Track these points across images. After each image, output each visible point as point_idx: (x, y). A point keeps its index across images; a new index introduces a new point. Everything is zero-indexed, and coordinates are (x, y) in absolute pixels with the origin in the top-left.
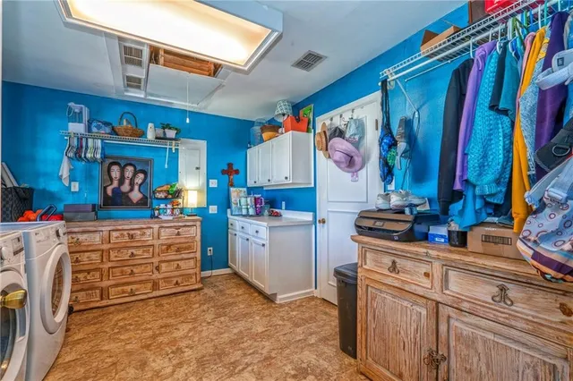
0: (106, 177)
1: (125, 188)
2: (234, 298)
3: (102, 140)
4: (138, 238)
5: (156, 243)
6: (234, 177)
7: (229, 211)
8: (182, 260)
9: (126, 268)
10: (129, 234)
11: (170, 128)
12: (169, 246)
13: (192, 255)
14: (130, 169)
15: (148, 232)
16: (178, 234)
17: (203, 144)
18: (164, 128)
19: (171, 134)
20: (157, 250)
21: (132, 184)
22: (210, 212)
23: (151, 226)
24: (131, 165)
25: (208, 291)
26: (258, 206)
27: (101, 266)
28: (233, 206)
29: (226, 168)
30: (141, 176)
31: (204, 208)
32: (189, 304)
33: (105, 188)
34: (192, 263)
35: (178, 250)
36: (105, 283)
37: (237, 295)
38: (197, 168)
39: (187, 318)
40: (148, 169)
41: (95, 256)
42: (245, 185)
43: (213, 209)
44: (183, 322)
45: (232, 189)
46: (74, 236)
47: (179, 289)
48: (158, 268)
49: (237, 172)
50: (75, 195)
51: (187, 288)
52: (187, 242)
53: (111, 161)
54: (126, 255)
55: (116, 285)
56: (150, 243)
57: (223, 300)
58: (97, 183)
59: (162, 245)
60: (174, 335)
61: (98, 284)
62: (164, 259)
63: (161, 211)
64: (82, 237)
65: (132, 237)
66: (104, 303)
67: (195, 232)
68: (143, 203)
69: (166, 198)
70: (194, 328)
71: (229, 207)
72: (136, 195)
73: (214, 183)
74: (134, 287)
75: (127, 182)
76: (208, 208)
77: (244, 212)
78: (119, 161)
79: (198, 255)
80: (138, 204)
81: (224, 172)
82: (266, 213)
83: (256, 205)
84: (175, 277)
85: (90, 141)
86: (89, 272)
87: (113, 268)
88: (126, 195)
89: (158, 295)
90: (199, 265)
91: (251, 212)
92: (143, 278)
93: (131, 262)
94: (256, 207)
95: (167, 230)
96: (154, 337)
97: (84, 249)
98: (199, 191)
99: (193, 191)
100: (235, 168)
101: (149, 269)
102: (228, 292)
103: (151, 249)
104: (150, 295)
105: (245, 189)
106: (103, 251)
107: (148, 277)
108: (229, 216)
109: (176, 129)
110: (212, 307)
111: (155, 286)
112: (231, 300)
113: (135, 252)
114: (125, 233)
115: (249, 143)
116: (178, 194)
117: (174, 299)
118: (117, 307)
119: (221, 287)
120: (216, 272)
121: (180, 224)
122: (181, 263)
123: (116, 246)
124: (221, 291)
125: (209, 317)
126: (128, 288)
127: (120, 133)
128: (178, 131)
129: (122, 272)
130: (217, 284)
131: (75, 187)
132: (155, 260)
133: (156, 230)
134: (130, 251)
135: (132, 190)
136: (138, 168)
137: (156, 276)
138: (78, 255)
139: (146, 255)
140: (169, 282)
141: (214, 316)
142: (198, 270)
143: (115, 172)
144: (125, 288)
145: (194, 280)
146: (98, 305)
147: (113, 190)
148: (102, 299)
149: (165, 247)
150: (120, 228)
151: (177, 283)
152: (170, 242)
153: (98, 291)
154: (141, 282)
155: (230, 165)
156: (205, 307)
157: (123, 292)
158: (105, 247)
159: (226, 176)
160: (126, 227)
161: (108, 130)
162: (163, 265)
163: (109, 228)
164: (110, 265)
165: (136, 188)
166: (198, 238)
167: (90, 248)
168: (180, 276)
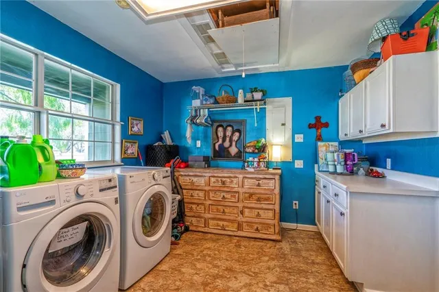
0: (215, 136)
1: (227, 144)
2: (307, 264)
3: (209, 109)
4: (228, 184)
5: (240, 190)
6: (323, 131)
7: (316, 166)
8: (262, 209)
9: (219, 207)
10: (221, 180)
11: (257, 91)
12: (251, 195)
13: (271, 207)
14: (230, 129)
15: (235, 180)
16: (259, 185)
17: (288, 101)
18: (252, 92)
19: (258, 95)
20: (241, 197)
21: (231, 141)
22: (296, 167)
23: (237, 175)
24: (230, 126)
25: (285, 246)
26: (348, 162)
27: (204, 202)
28: (321, 162)
29: (313, 121)
30: (237, 134)
31: (290, 162)
32: (261, 253)
33: (214, 144)
34: (270, 214)
35: (259, 200)
36: (207, 216)
37: (313, 263)
38: (283, 125)
39: (250, 269)
40: (241, 128)
41: (201, 194)
42: (336, 139)
43: (299, 164)
44: (244, 272)
45: (320, 143)
46: (190, 178)
47: (259, 235)
48: (242, 213)
49: (326, 125)
50: (199, 150)
51: (265, 236)
52: (267, 194)
53: (218, 124)
54: (219, 197)
55: (213, 219)
56: (236, 190)
57: (295, 262)
58: (210, 141)
59: (246, 193)
60: (230, 284)
61: (202, 215)
62: (246, 205)
63: (249, 163)
64: (195, 179)
65: (223, 183)
66: (206, 230)
67: (273, 185)
68: (239, 156)
69: (253, 152)
70: (250, 285)
71: (317, 162)
72: (233, 150)
73: (299, 138)
74: (225, 223)
75: (228, 139)
76: (293, 162)
77: (331, 169)
78: (223, 124)
79: (277, 207)
80: (234, 157)
81: (310, 126)
82: (362, 171)
83: (346, 161)
84: (256, 223)
85: (201, 110)
86: (198, 204)
87: (212, 205)
88: (227, 150)
89: (241, 235)
90: (277, 216)
91: (340, 169)
92: (232, 218)
93: (222, 203)
94: (346, 164)
95: (249, 180)
96: (216, 277)
97: (195, 188)
98: (284, 146)
99: (279, 146)
100: (323, 121)
101: (235, 211)
102: (304, 254)
103: (237, 195)
104: (235, 234)
105: (336, 144)
106: (205, 191)
107: (235, 218)
108: (316, 172)
109: (262, 91)
110: (279, 267)
111: (240, 227)
112: (303, 266)
113: (225, 196)
114: (219, 179)
115: (341, 91)
116: (263, 149)
117: (252, 243)
118: (213, 236)
119: (300, 245)
120: (301, 226)
121: (261, 176)
122: (261, 212)
123: (214, 189)
124: (298, 250)
125: (270, 278)
126: (221, 223)
127: (219, 102)
128: (264, 93)
129: (217, 209)
130: (298, 240)
131: (199, 144)
132: (240, 205)
133: (241, 179)
134: (222, 194)
135: (231, 145)
136: (235, 128)
137: (240, 218)
138: (192, 192)
139: (233, 200)
140: (252, 227)
141: (274, 279)
142: (276, 222)
143: (220, 132)
144: (219, 222)
145: (272, 230)
146: (203, 230)
147: (219, 146)
148: (205, 227)
149: (247, 195)
150: (216, 175)
151: (257, 229)
152: (252, 191)
153: (203, 220)
154: (229, 221)
155: (318, 119)
156: (272, 264)
157: (218, 226)
158: (207, 188)
159: (314, 130)
160: (220, 175)
161: (212, 101)
162: (246, 210)
163: (210, 175)
164: (210, 202)
165: (234, 143)
166: (277, 191)
167: (199, 188)
168: (260, 223)
